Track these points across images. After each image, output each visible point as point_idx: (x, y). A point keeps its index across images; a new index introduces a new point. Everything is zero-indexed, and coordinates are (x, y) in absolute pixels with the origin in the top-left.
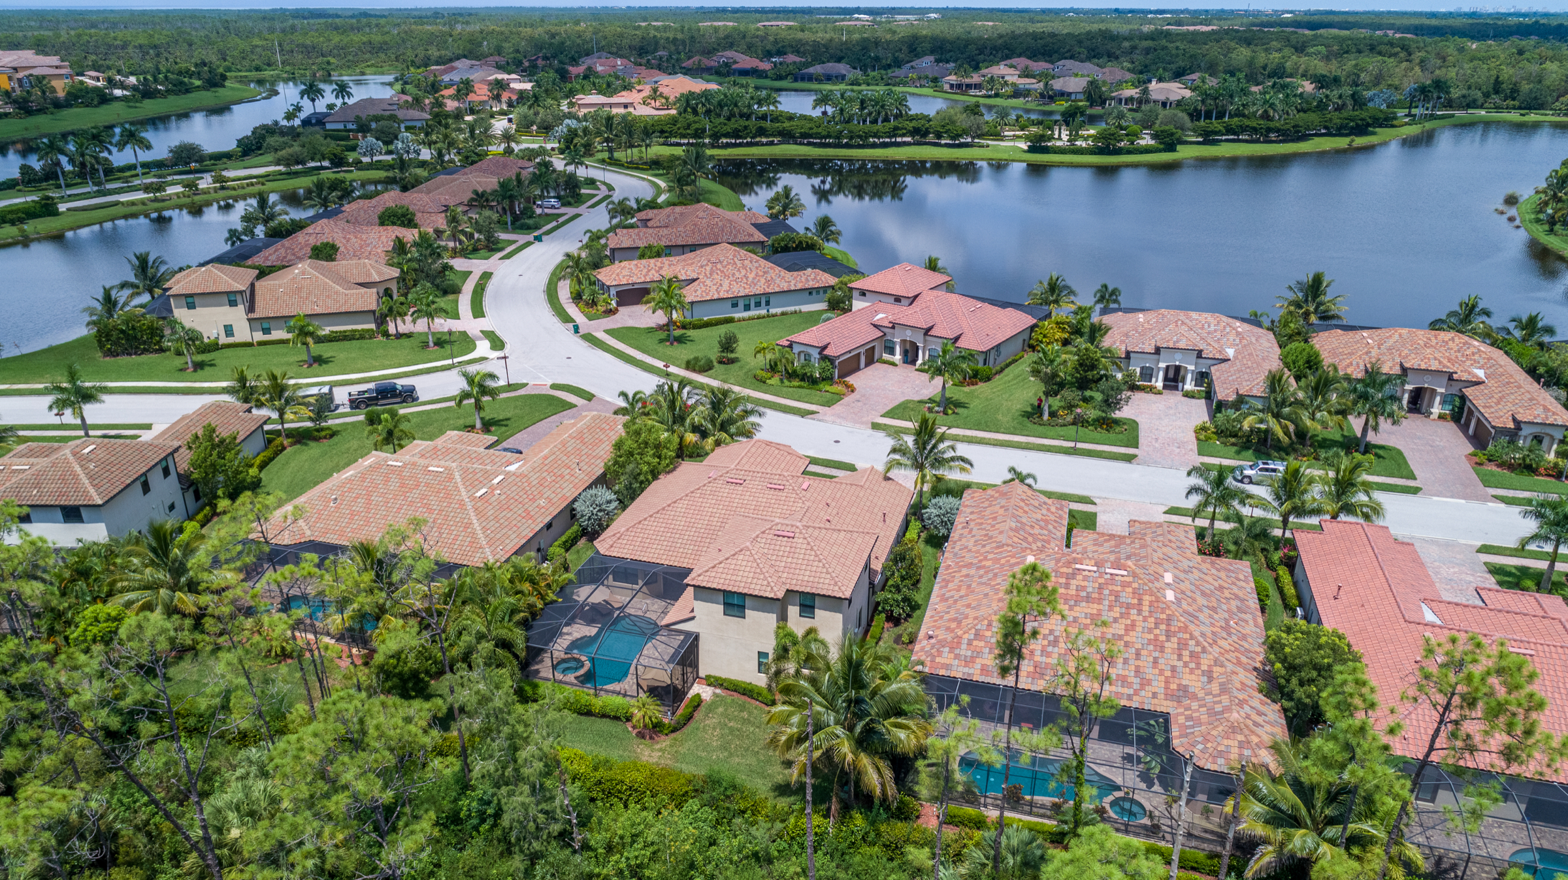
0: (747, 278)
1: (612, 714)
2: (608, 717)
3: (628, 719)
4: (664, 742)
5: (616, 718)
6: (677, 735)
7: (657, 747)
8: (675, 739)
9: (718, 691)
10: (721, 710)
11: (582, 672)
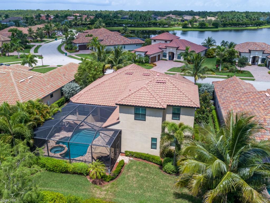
0: (118, 40)
1: (79, 172)
2: (77, 173)
3: (88, 174)
4: (107, 186)
5: (81, 174)
6: (114, 182)
7: (104, 189)
8: (113, 184)
9: (131, 159)
10: (134, 167)
11: (63, 152)
